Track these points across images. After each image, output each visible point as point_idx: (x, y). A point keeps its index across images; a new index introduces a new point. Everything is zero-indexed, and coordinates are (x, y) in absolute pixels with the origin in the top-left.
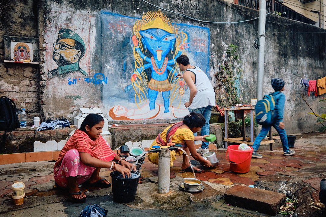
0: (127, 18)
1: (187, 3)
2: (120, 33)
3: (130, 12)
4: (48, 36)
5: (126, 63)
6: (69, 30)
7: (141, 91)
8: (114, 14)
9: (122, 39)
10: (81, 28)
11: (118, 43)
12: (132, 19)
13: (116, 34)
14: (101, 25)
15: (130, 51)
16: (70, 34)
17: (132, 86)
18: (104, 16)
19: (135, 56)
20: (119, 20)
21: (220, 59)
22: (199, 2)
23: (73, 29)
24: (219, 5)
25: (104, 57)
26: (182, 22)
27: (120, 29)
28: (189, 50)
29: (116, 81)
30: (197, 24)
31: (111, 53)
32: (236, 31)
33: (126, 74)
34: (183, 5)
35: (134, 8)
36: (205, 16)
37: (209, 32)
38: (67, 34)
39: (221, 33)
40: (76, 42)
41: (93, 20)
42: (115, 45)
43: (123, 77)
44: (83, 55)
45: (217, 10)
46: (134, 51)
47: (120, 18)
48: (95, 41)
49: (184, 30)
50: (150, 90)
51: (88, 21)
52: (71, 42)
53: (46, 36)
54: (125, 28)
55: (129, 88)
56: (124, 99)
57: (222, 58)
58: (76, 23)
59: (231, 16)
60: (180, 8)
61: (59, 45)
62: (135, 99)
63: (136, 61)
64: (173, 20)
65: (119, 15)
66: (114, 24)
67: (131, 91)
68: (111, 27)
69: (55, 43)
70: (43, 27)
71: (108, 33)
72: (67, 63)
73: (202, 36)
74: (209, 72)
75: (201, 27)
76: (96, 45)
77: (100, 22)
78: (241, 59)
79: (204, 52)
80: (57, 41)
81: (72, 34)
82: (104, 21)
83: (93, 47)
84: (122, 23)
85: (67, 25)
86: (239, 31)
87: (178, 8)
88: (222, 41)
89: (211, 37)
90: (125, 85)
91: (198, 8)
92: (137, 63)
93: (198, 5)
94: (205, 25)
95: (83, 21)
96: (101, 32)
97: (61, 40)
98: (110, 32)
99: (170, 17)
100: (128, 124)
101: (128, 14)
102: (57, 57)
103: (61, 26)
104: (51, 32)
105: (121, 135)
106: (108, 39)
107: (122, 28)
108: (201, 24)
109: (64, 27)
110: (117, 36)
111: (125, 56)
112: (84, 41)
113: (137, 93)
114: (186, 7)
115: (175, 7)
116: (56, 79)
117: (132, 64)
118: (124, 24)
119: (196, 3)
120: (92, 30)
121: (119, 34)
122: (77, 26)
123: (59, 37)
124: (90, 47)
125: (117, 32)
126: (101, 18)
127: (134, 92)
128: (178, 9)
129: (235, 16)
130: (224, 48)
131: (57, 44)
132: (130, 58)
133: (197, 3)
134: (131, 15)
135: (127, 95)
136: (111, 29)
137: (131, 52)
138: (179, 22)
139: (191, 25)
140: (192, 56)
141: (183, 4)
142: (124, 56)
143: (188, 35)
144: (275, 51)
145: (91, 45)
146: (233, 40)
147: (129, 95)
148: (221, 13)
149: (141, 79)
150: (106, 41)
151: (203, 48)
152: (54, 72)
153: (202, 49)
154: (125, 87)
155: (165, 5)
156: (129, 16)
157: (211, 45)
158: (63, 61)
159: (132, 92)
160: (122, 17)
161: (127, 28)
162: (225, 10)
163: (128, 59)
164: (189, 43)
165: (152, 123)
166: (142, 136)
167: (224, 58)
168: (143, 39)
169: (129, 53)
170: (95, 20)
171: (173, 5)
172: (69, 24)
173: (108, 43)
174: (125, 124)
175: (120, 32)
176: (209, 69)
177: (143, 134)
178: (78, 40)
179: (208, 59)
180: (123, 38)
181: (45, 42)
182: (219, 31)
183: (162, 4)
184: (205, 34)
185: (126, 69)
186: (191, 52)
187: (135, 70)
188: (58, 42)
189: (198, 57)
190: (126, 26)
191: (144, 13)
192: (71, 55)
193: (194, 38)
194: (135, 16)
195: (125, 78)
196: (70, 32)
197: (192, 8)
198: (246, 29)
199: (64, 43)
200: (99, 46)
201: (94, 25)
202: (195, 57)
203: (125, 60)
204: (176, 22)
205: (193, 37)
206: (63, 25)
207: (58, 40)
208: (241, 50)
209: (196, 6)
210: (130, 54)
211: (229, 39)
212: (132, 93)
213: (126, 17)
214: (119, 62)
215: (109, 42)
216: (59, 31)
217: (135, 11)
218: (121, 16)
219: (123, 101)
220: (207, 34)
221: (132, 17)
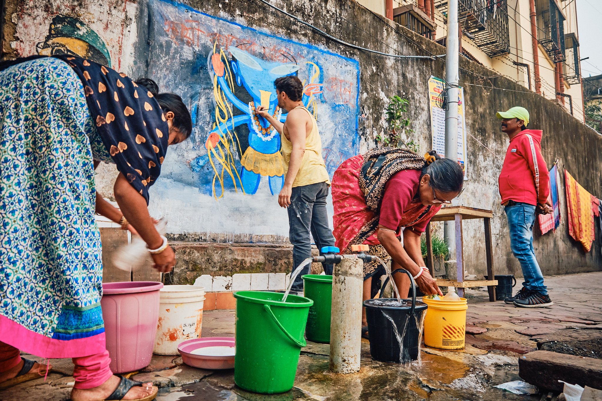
0: (203, 16)
1: (319, 7)
2: (188, 45)
3: (211, 6)
4: (26, 27)
5: (198, 108)
6: (77, 20)
7: (226, 171)
8: (178, 4)
9: (190, 58)
10: (105, 21)
11: (182, 63)
12: (214, 21)
13: (179, 44)
14: (150, 21)
15: (207, 84)
16: (79, 29)
17: (209, 160)
18: (156, 5)
19: (216, 96)
20: (186, 17)
21: (378, 124)
22: (341, 9)
23: (87, 20)
24: (375, 23)
26: (309, 42)
27: (188, 35)
28: (323, 99)
30: (337, 50)
31: (168, 82)
32: (404, 76)
33: (197, 132)
34: (313, 10)
36: (351, 37)
37: (358, 69)
38: (72, 29)
39: (378, 75)
40: (91, 48)
41: (132, 9)
42: (177, 66)
45: (372, 30)
46: (215, 85)
47: (190, 14)
48: (133, 51)
49: (314, 57)
50: (244, 170)
51: (121, 8)
52: (78, 47)
53: (20, 25)
54: (198, 36)
55: (201, 163)
56: (190, 184)
57: (380, 123)
58: (94, 8)
59: (395, 46)
60: (306, 13)
61: (50, 49)
62: (213, 188)
63: (219, 108)
64: (293, 36)
65: (189, 8)
66: (177, 24)
67: (205, 168)
68: (170, 30)
69: (42, 44)
70: (16, 5)
71: (163, 40)
73: (346, 74)
74: (357, 145)
75: (343, 56)
76: (135, 63)
77: (146, 14)
78: (412, 128)
79: (350, 105)
80: (46, 41)
81: (83, 31)
82: (156, 14)
83: (127, 65)
84: (194, 24)
85: (73, 9)
86: (409, 76)
87: (303, 13)
88: (380, 90)
89: (361, 79)
90: (192, 155)
91: (339, 20)
92: (221, 111)
93: (340, 15)
94: (351, 54)
95: (110, 7)
96: (147, 36)
97: (56, 40)
98: (166, 39)
99: (288, 29)
100: (195, 240)
101: (207, 10)
103: (59, 8)
104: (34, 19)
105: (186, 258)
106: (161, 53)
107: (193, 35)
108: (344, 51)
109: (65, 11)
110: (182, 48)
111: (196, 93)
112: (109, 48)
113: (217, 174)
114: (318, 14)
115: (298, 10)
117: (210, 111)
118: (196, 27)
119: (336, 11)
120: (128, 29)
121: (186, 47)
122: (97, 15)
123: (53, 32)
124: (121, 63)
125: (182, 40)
126: (149, 6)
127: (211, 172)
128: (303, 16)
129: (402, 47)
130: (384, 103)
131: (46, 46)
132: (206, 99)
133: (338, 11)
134: (211, 12)
135: (195, 177)
136: (170, 33)
137: (209, 86)
138: (305, 41)
139: (326, 50)
140: (328, 110)
141: (312, 7)
142: (193, 92)
143: (321, 69)
144: (467, 121)
145: (124, 60)
146: (399, 92)
147: (200, 177)
148: (379, 38)
149: (226, 145)
150: (158, 56)
151: (348, 98)
153: (345, 99)
154: (194, 159)
155: (280, 4)
156: (209, 13)
157: (362, 93)
159: (207, 171)
160: (194, 12)
161: (203, 37)
162: (385, 33)
163: (202, 101)
164: (321, 85)
165: (247, 242)
166: (234, 263)
167: (384, 123)
168: (233, 63)
169: (204, 89)
170: (137, 9)
171: (294, 6)
172: (77, 9)
173: (162, 61)
174: (189, 241)
175: (188, 43)
176: (358, 140)
177: (236, 260)
178: (94, 45)
179: (357, 120)
180: (194, 56)
181: (17, 39)
182: (375, 71)
184: (351, 72)
185: (197, 121)
186: (326, 102)
187: (216, 125)
188: (50, 42)
189: (338, 113)
190: (201, 31)
191: (238, 12)
193: (331, 77)
194: (220, 16)
195: (193, 140)
196: (78, 25)
197: (329, 17)
198: (420, 74)
199: (63, 46)
200: (142, 65)
201: (134, 20)
202: (333, 113)
203: (196, 102)
204: (299, 39)
205: (330, 73)
206: (63, 7)
207: (48, 38)
208: (413, 112)
209: (337, 15)
210: (207, 91)
211: (392, 89)
212: (206, 174)
213: (202, 13)
215: (164, 60)
216: (53, 20)
217: (220, 6)
218: (192, 10)
219: (188, 190)
220: (355, 71)
221: (215, 16)
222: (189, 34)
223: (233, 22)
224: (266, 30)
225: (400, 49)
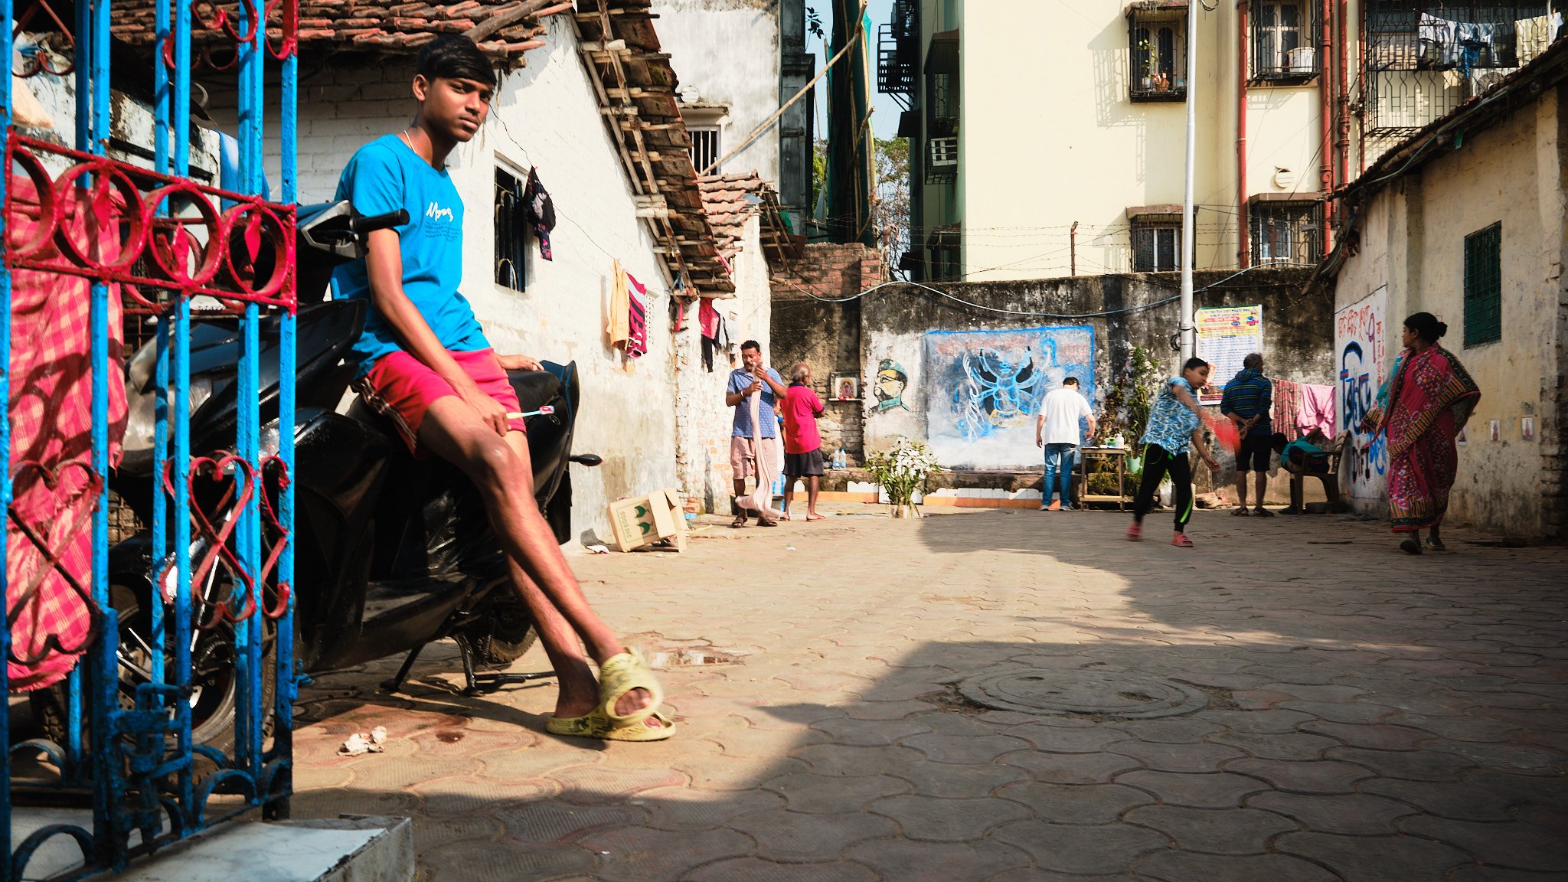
2: (950, 355)
3: (963, 326)
5: (959, 392)
6: (890, 360)
8: (943, 332)
9: (952, 362)
10: (904, 356)
11: (947, 367)
12: (966, 335)
13: (945, 356)
14: (927, 348)
15: (963, 376)
16: (891, 364)
18: (930, 337)
20: (948, 338)
21: (1120, 371)
22: (1072, 290)
24: (1116, 283)
25: (929, 388)
26: (1042, 325)
28: (1056, 364)
29: (945, 415)
30: (1068, 323)
31: (940, 381)
32: (1158, 320)
33: (959, 406)
35: (969, 320)
36: (1082, 309)
37: (1092, 331)
38: (888, 365)
39: (1121, 329)
40: (898, 372)
41: (917, 344)
42: (944, 370)
43: (953, 409)
44: (905, 386)
45: (1113, 292)
46: (969, 376)
47: (951, 336)
48: (919, 368)
49: (1046, 336)
50: (992, 425)
51: (911, 346)
52: (892, 374)
54: (956, 348)
55: (962, 424)
56: (955, 437)
57: (1123, 370)
58: (898, 350)
59: (1145, 296)
60: (1038, 305)
61: (880, 378)
62: (970, 437)
63: (973, 388)
64: (1027, 325)
65: (949, 333)
66: (943, 345)
68: (940, 349)
69: (876, 377)
70: (864, 360)
71: (935, 357)
72: (888, 398)
73: (1080, 340)
75: (1076, 325)
76: (921, 374)
77: (925, 345)
78: (1168, 365)
79: (1084, 362)
81: (893, 365)
82: (930, 342)
84: (953, 341)
88: (1124, 341)
89: (1096, 339)
90: (956, 420)
91: (1070, 299)
92: (974, 390)
93: (1071, 294)
94: (1084, 321)
95: (906, 347)
96: (926, 357)
97: (882, 373)
98: (937, 355)
99: (1022, 322)
100: (960, 469)
101: (961, 329)
102: (878, 392)
106: (935, 364)
107: (953, 348)
108: (1077, 322)
109: (885, 357)
110: (947, 359)
111: (957, 383)
113: (972, 429)
114: (1049, 302)
115: (1030, 305)
116: (876, 415)
117: (966, 392)
118: (955, 342)
120: (916, 356)
121: (949, 357)
123: (880, 369)
125: (946, 353)
126: (926, 340)
127: (968, 429)
128: (1035, 308)
129: (1155, 293)
130: (1129, 351)
131: (878, 377)
132: (963, 385)
133: (1069, 292)
134: (964, 329)
135: (959, 432)
136: (939, 351)
138: (1038, 326)
139: (1057, 326)
141: (1043, 299)
142: (955, 383)
143: (1053, 342)
144: (1269, 339)
145: (914, 374)
146: (1150, 336)
147: (962, 432)
148: (1123, 296)
149: (978, 411)
150: (933, 367)
151: (1082, 358)
152: (875, 409)
153: (1079, 359)
154: (958, 422)
155: (1015, 306)
156: (962, 331)
157: (1098, 351)
158: (884, 396)
159: (966, 428)
160: (953, 334)
161: (959, 347)
162: (1131, 288)
163: (961, 387)
167: (1128, 368)
168: (981, 357)
169: (962, 380)
170: (920, 343)
171: (1026, 304)
176: (1093, 388)
177: (960, 481)
179: (1091, 374)
180: (954, 361)
181: (866, 377)
182: (1116, 326)
183: (1009, 306)
184: (1085, 336)
185: (958, 400)
186: (1059, 367)
187: (971, 400)
188: (879, 375)
190: (958, 344)
191: (983, 324)
192: (892, 388)
193: (1063, 346)
194: (970, 330)
195: (956, 411)
196: (891, 362)
197: (1059, 301)
199: (885, 375)
200: (924, 375)
201: (918, 350)
203: (957, 388)
204: (1033, 326)
205: (1063, 343)
207: (879, 373)
210: (964, 380)
211: (1141, 336)
212: (966, 430)
213: (958, 333)
214: (949, 391)
215: (936, 368)
216: (880, 363)
217: (970, 324)
218: (951, 333)
219: (954, 440)
220: (1089, 335)
221: (967, 332)
222: (950, 349)
223: (980, 331)
224: (1004, 328)
225: (1153, 296)
